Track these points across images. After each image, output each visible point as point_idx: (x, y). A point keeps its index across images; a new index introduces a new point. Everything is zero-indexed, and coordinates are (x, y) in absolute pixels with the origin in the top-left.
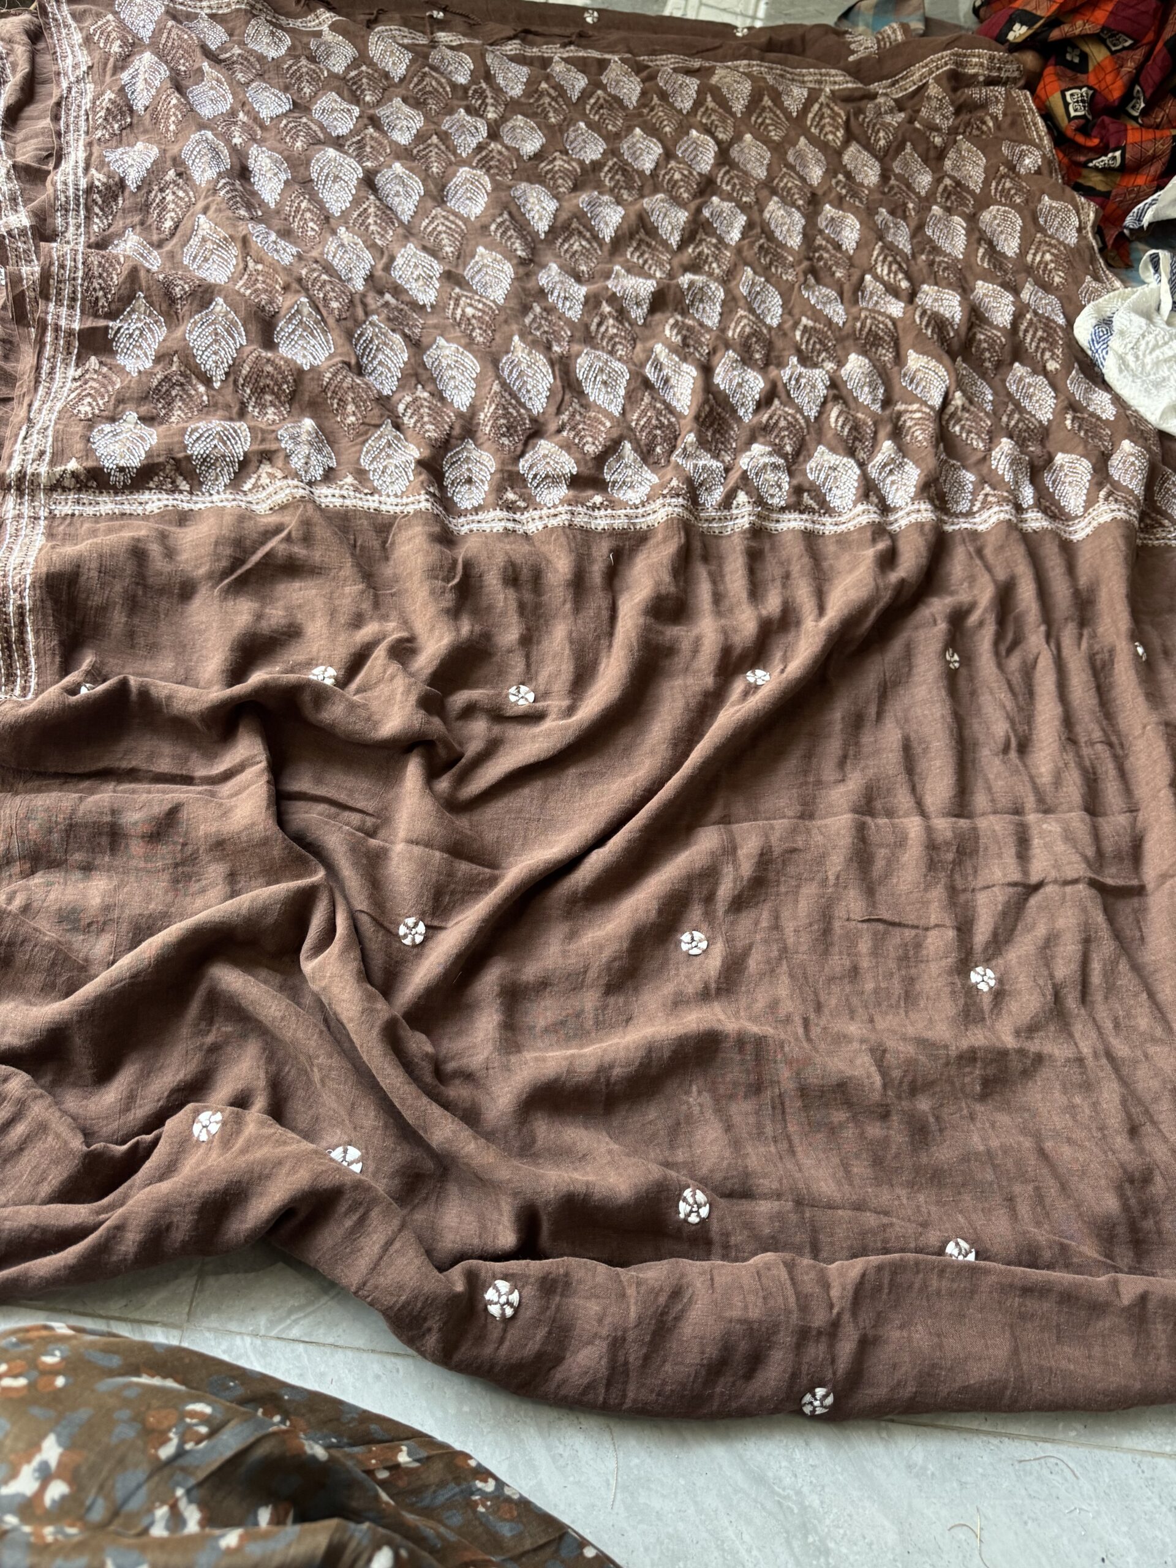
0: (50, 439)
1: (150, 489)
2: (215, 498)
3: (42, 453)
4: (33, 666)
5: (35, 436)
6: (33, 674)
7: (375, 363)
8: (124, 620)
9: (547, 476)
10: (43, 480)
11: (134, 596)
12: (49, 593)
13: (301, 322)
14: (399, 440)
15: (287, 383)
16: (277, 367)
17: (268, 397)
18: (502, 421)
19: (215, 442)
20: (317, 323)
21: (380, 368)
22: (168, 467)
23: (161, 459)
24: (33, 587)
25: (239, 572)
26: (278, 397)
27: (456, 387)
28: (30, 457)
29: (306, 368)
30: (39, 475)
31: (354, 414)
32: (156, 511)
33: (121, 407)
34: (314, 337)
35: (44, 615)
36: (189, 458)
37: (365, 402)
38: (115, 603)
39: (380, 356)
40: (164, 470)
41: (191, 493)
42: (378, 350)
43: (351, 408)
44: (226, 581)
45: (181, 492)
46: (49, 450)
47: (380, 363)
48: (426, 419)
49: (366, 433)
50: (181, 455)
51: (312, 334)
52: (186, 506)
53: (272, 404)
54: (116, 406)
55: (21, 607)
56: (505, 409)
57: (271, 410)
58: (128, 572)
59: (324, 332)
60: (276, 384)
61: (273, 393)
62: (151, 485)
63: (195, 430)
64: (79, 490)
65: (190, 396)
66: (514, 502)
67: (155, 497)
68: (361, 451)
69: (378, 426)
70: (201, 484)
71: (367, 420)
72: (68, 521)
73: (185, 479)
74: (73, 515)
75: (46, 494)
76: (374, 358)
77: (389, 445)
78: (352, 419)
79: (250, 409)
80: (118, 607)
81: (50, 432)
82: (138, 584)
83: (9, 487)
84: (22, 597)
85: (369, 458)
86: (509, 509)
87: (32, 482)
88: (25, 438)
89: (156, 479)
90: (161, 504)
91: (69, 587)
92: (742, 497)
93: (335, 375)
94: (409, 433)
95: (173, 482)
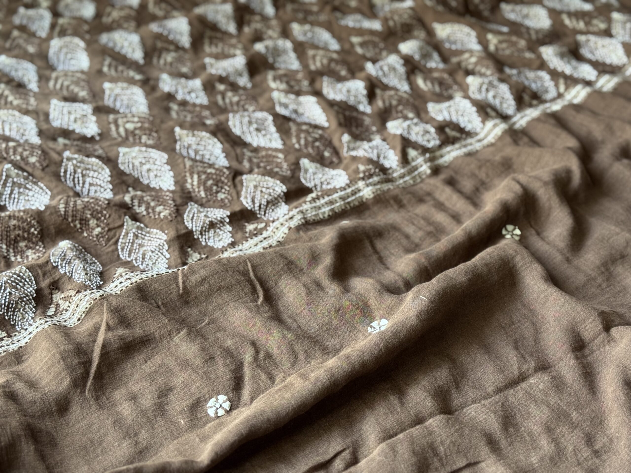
7: (87, 186)
9: (268, 202)
13: (14, 183)
14: (142, 229)
15: (33, 226)
16: (19, 219)
17: (22, 244)
18: (210, 182)
19: (8, 290)
20: (26, 178)
21: (93, 188)
25: (93, 371)
26: (29, 240)
27: (156, 176)
29: (42, 208)
31: (98, 226)
34: (30, 190)
37: (101, 212)
39: (88, 180)
42: (83, 176)
43: (93, 222)
44: (89, 383)
47: (91, 185)
48: (152, 204)
49: (115, 235)
51: (26, 188)
52: (15, 347)
53: (28, 247)
56: (205, 173)
57: (29, 253)
59: (35, 183)
60: (24, 230)
61: (24, 239)
66: (256, 229)
68: (117, 249)
69: (122, 226)
70: (14, 325)
71: (111, 226)
76: (84, 183)
77: (136, 236)
78: (98, 230)
79: (13, 259)
85: (126, 253)
86: (256, 235)
92: (412, 153)
93: (67, 203)
94: (147, 220)
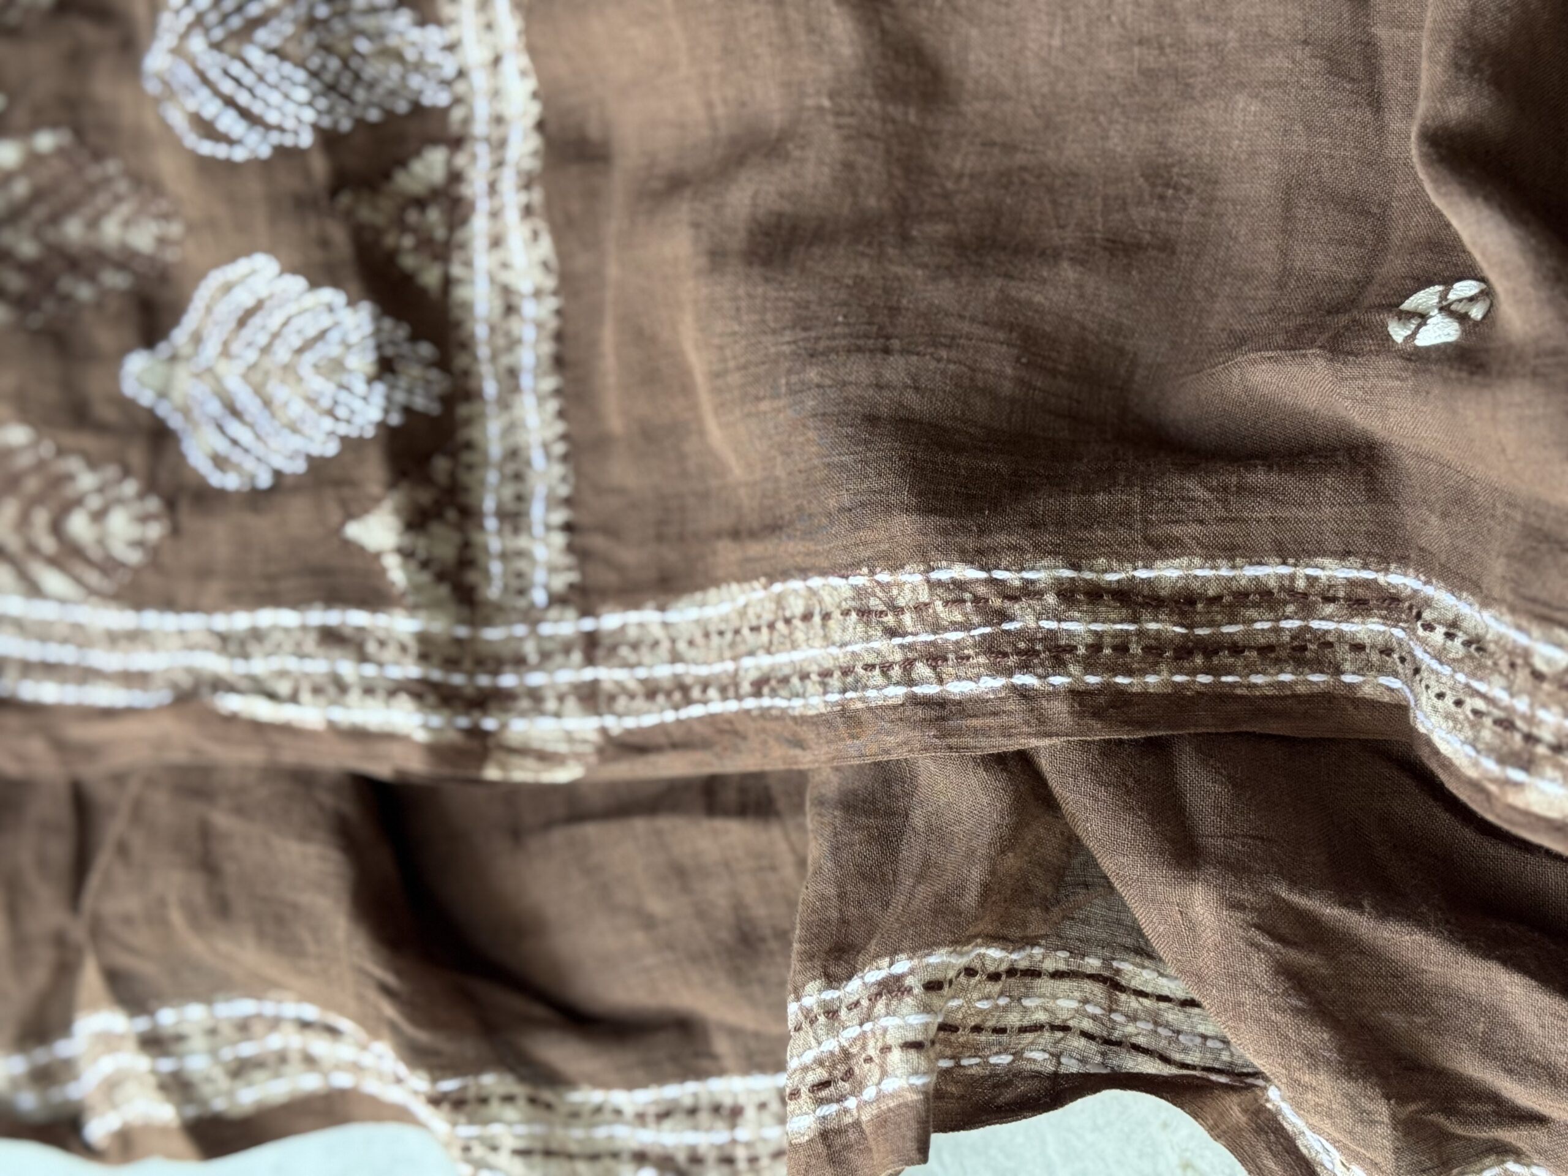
0: (267, 617)
1: (448, 282)
2: (475, 54)
3: (331, 637)
4: (1271, 572)
5: (260, 666)
6: (1302, 573)
8: (1069, 272)
10: (439, 625)
11: (959, 245)
12: (996, 505)
22: (366, 214)
23: (339, 234)
24: (977, 557)
28: (347, 668)
30: (423, 638)
32: (546, 247)
33: (107, 413)
35: (1090, 519)
36: (328, 138)
38: (1005, 299)
40: (378, 232)
41: (457, 143)
45: (455, 177)
46: (318, 617)
50: (320, 166)
54: (101, 428)
55: (1067, 593)
58: (865, 268)
62: (431, 277)
63: (207, 129)
64: (469, 515)
65: (37, 196)
67: (483, 260)
72: (597, 542)
73: (402, 163)
74: (568, 527)
75: (488, 622)
80: (1022, 291)
81: (240, 621)
82: (905, 239)
83: (476, 733)
84: (1029, 591)
87: (451, 663)
88: (272, 696)
89: (408, 262)
90: (516, 231)
91: (959, 449)
95: (421, 203)
